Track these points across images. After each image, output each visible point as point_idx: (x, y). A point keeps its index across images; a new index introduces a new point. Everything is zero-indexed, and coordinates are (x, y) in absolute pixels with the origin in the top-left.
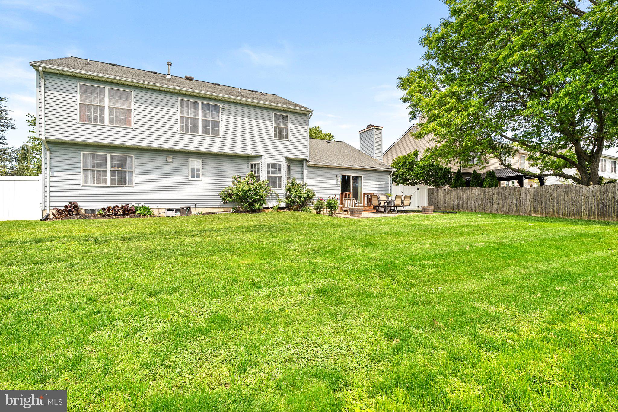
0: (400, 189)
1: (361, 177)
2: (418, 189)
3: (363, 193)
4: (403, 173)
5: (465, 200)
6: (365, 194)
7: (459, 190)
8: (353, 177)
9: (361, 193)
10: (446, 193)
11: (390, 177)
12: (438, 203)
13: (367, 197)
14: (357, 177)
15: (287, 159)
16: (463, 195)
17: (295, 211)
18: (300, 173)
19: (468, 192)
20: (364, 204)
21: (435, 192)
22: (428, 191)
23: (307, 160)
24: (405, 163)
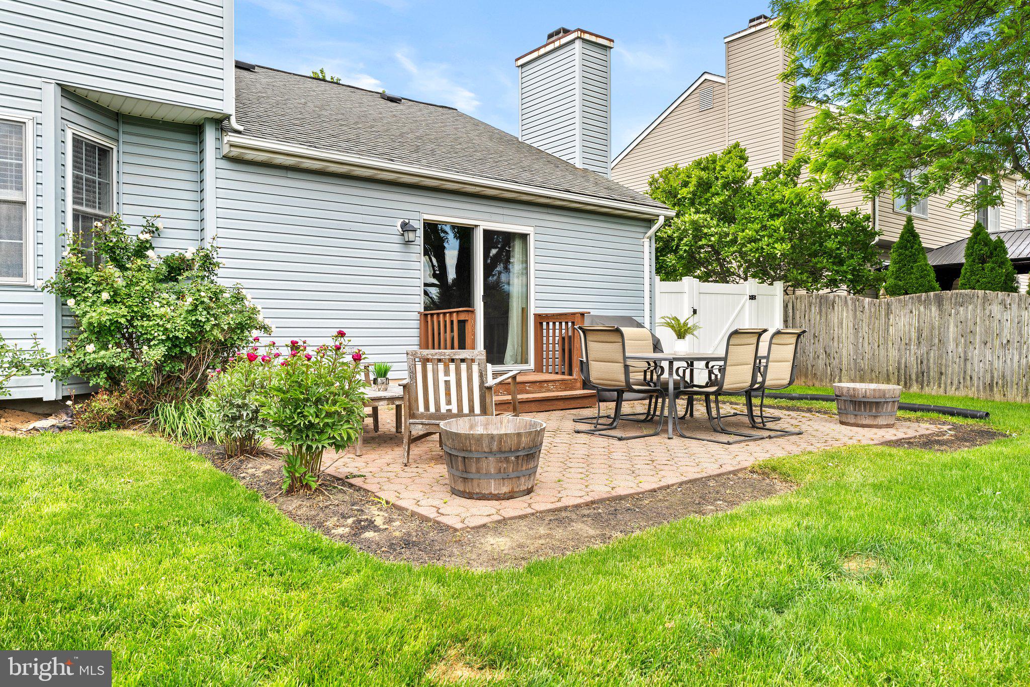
0: (686, 296)
1: (524, 237)
2: (752, 298)
3: (533, 310)
4: (697, 227)
5: (951, 346)
6: (540, 319)
7: (927, 303)
8: (488, 234)
9: (524, 311)
10: (865, 317)
11: (646, 242)
12: (828, 355)
13: (554, 333)
14: (508, 239)
15: (68, 92)
16: (944, 327)
17: (104, 427)
18: (185, 199)
19: (967, 312)
20: (539, 369)
21: (815, 310)
22: (786, 307)
23: (220, 122)
24: (705, 186)
